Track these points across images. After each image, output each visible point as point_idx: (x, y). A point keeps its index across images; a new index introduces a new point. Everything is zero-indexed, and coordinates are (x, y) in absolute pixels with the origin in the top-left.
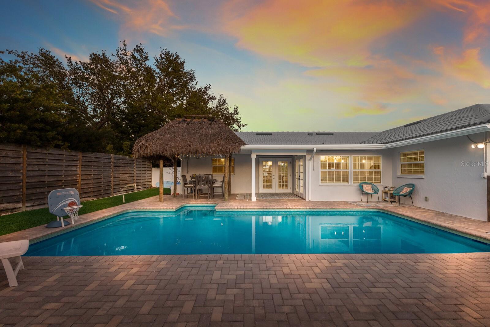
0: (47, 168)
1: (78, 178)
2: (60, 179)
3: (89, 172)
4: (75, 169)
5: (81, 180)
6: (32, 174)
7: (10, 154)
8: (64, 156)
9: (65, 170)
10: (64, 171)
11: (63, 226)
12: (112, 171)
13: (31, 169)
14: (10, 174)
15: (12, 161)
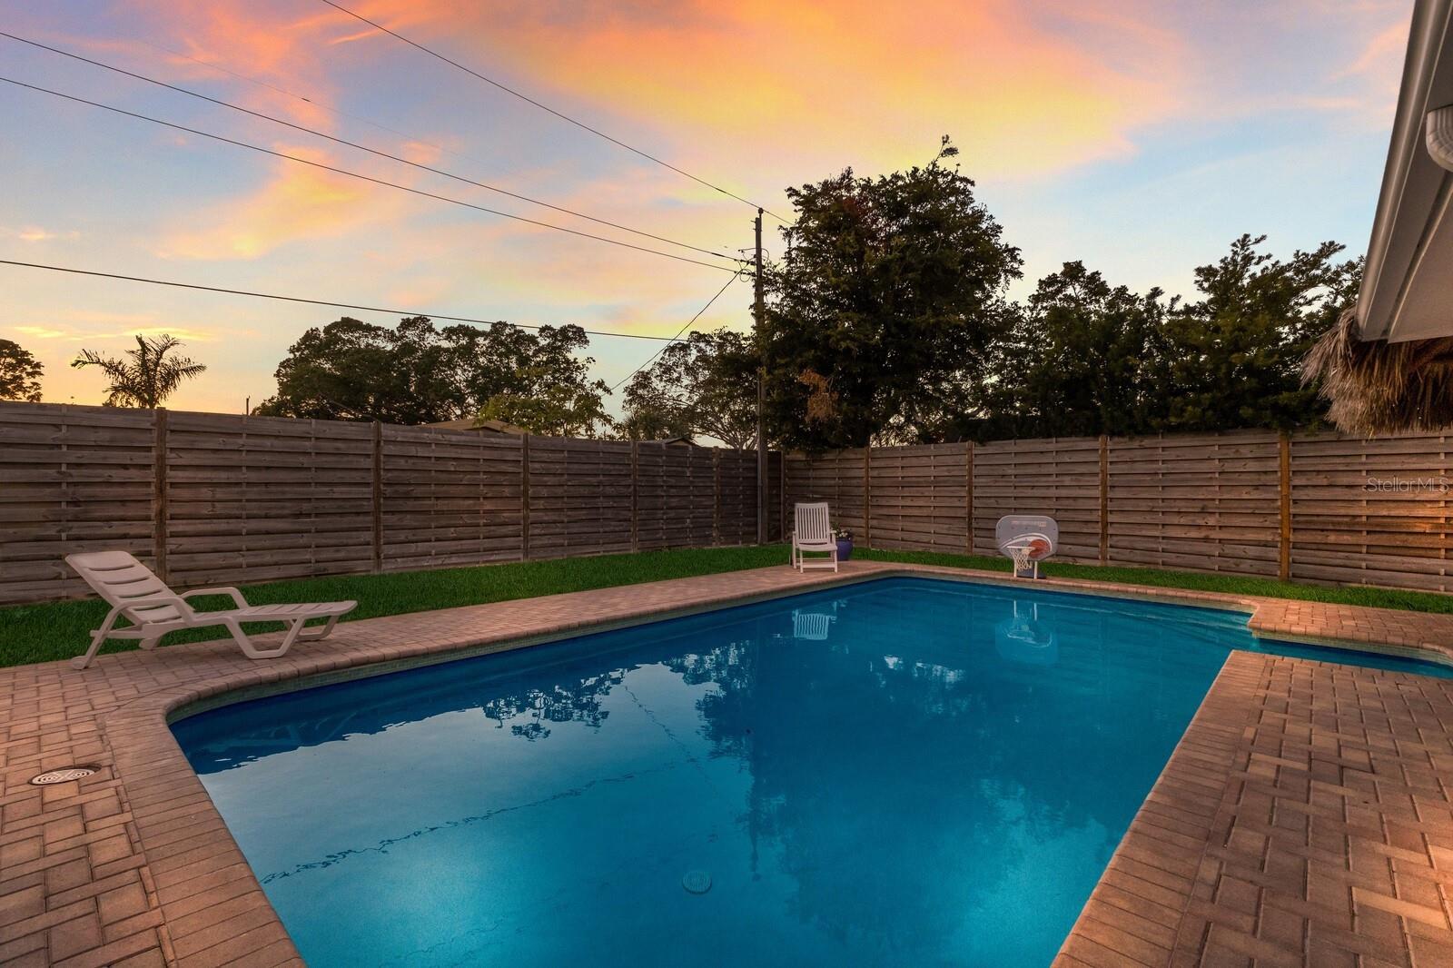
11: (1035, 577)
13: (1304, 482)
15: (1253, 466)
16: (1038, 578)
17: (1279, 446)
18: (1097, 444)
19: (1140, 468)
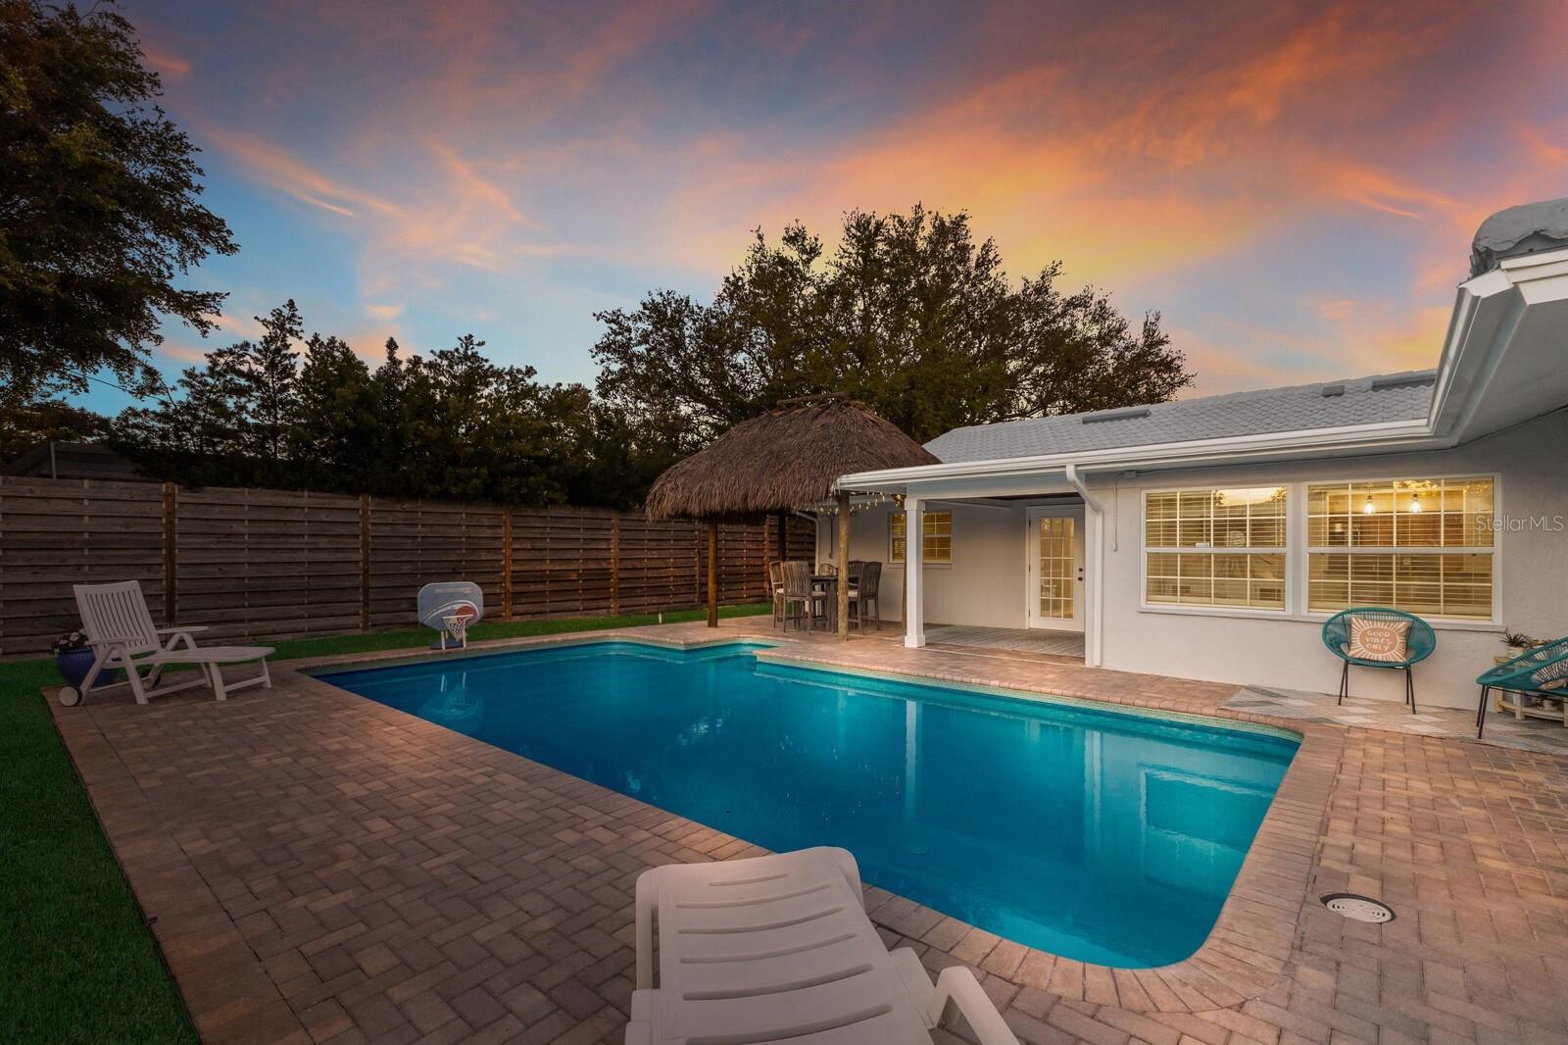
0: (548, 544)
1: (613, 566)
2: (572, 567)
3: (639, 552)
4: (605, 547)
5: (620, 569)
6: (521, 555)
7: (485, 521)
8: (582, 520)
9: (584, 549)
10: (581, 551)
12: (699, 552)
13: (518, 546)
14: (484, 556)
15: (488, 533)
16: (446, 648)
17: (504, 517)
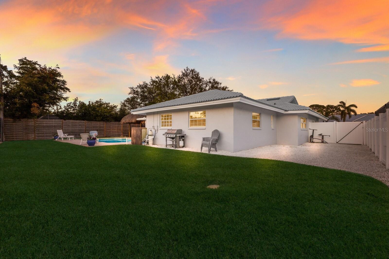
17: (105, 123)
18: (85, 122)
19: (90, 125)
